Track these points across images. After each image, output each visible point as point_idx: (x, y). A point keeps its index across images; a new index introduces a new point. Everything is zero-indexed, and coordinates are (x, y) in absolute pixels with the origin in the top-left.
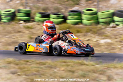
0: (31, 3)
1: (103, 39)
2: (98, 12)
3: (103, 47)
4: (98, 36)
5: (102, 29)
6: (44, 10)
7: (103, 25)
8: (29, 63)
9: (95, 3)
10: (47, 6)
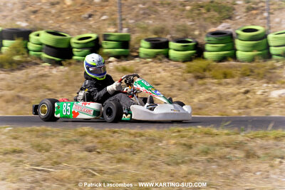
0: (131, 19)
1: (278, 88)
2: (269, 33)
3: (275, 105)
4: (268, 83)
5: (275, 68)
6: (156, 32)
7: (278, 61)
8: (116, 135)
9: (266, 14)
10: (163, 23)
